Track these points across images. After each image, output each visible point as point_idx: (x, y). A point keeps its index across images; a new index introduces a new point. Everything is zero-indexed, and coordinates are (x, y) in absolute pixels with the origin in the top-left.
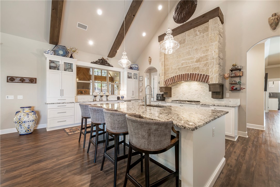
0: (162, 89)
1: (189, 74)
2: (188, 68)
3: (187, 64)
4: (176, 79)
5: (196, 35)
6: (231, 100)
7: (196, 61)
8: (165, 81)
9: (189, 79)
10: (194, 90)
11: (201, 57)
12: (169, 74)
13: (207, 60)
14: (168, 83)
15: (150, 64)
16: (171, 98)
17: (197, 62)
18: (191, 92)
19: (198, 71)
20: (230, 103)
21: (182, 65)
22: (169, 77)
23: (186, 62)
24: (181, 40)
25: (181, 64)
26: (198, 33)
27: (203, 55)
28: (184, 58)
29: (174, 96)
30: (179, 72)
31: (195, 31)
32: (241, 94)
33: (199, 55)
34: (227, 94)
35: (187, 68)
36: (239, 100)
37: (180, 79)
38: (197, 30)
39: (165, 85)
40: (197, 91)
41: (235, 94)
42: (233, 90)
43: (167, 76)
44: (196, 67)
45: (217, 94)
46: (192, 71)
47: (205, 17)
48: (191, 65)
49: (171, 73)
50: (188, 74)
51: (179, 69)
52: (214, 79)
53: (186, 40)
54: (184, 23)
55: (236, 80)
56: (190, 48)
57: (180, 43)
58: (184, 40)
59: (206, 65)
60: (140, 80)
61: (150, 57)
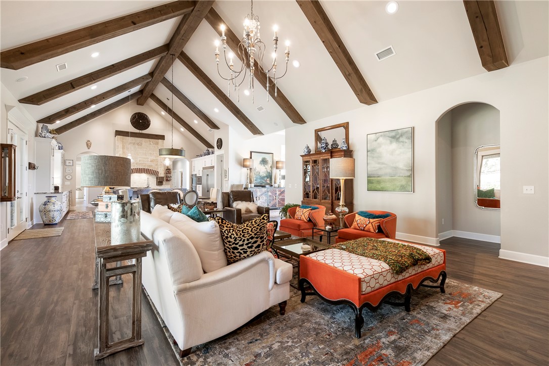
3: (144, 162)
5: (150, 144)
10: (144, 180)
11: (154, 160)
13: (157, 162)
15: (89, 148)
19: (152, 168)
20: (165, 188)
23: (143, 160)
26: (152, 144)
27: (155, 158)
32: (170, 182)
33: (153, 158)
34: (164, 183)
35: (143, 164)
41: (168, 182)
42: (167, 180)
47: (157, 137)
48: (146, 163)
51: (136, 163)
52: (162, 174)
53: (143, 145)
54: (141, 132)
55: (169, 175)
56: (146, 151)
57: (138, 144)
58: (141, 144)
59: (157, 165)
60: (68, 164)
61: (88, 141)
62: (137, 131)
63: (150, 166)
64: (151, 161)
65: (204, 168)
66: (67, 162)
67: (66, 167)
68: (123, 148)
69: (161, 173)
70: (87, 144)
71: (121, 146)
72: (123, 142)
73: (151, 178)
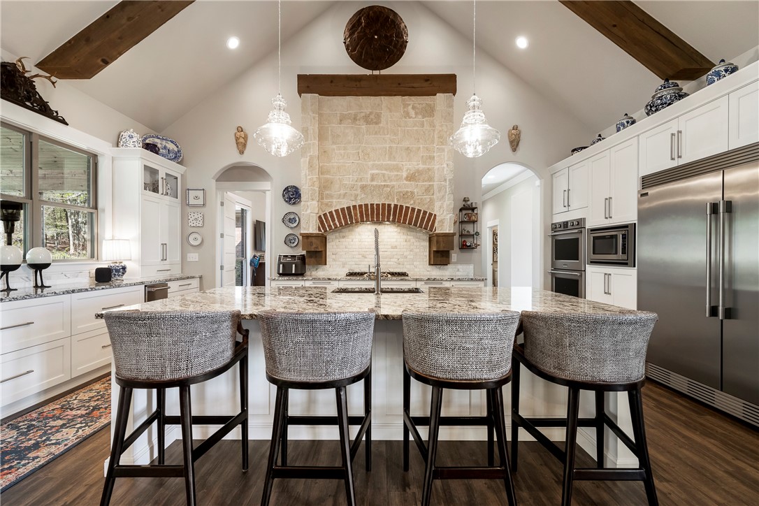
0: (310, 240)
1: (392, 206)
2: (389, 189)
3: (385, 181)
4: (356, 215)
5: (407, 115)
6: (460, 267)
7: (407, 177)
8: (320, 217)
9: (391, 217)
10: (390, 247)
11: (418, 171)
12: (331, 197)
13: (431, 179)
14: (332, 224)
15: (242, 152)
16: (324, 266)
17: (410, 181)
18: (382, 250)
19: (412, 202)
20: (458, 273)
21: (372, 180)
22: (331, 206)
23: (384, 175)
24: (371, 113)
25: (369, 176)
26: (412, 113)
27: (421, 166)
28: (376, 162)
29: (334, 260)
30: (363, 196)
31: (406, 106)
32: (474, 255)
33: (415, 164)
34: (454, 256)
35: (385, 189)
36: (471, 267)
37: (367, 215)
38: (409, 105)
39: (320, 230)
40: (396, 247)
41: (466, 255)
42: (464, 247)
43: (327, 204)
44: (407, 192)
45: (443, 256)
46: (398, 200)
47: (429, 82)
48: (395, 183)
49: (340, 195)
50: (389, 205)
51: (363, 188)
52: (446, 223)
53: (383, 119)
54: (376, 73)
55: (469, 228)
56: (392, 141)
57: (367, 120)
58: (378, 116)
59: (428, 190)
60: (192, 201)
61: (240, 129)
62: (368, 72)
63: (405, 195)
64: (411, 178)
65: (649, 181)
66: (192, 195)
67: (189, 210)
69: (442, 221)
70: (237, 140)
71: (313, 128)
72: (320, 115)
73: (413, 240)
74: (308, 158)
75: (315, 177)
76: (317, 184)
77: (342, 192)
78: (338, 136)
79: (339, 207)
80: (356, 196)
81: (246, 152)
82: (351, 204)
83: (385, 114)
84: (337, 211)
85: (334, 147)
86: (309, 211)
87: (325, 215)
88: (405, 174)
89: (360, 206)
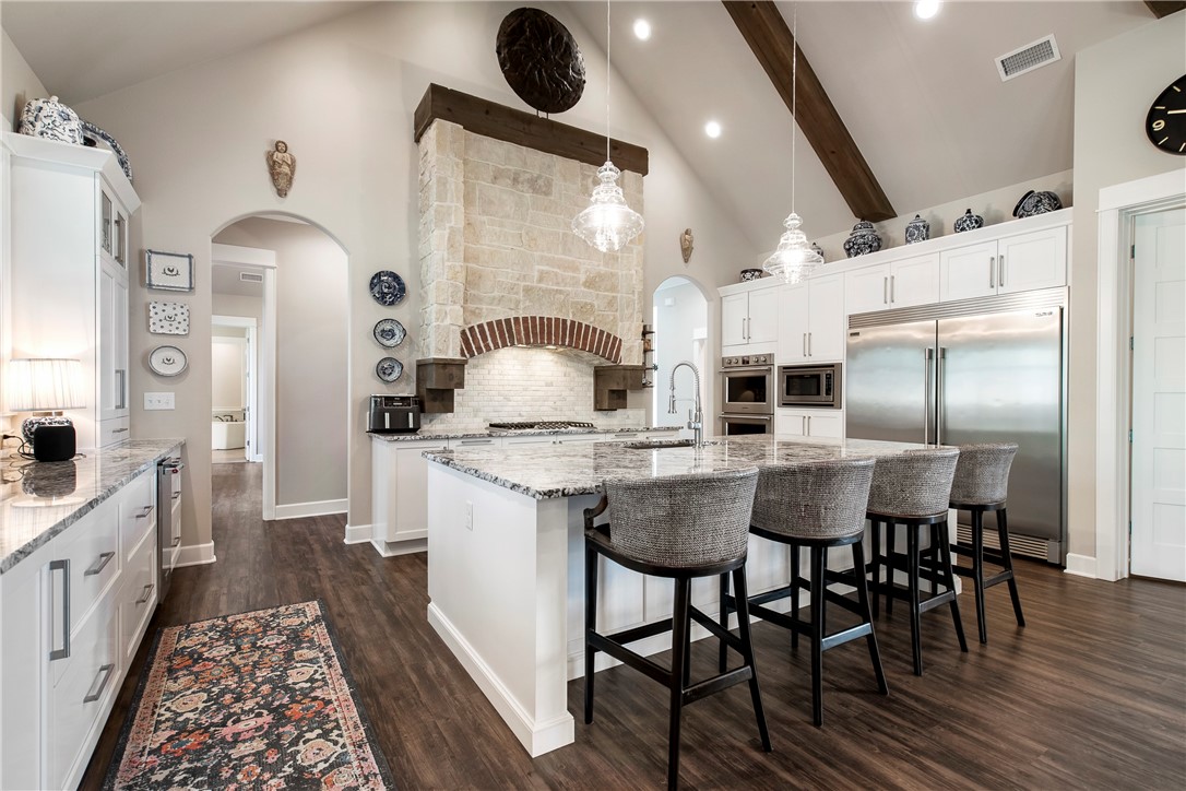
0: (449, 368)
1: (569, 323)
2: (562, 297)
3: (558, 284)
4: (519, 333)
5: (586, 191)
6: (632, 412)
7: (586, 282)
8: (463, 333)
9: (567, 340)
10: (543, 383)
11: (599, 275)
12: (480, 300)
13: (613, 289)
14: (482, 345)
15: (282, 193)
16: (449, 415)
17: (589, 287)
18: (533, 388)
19: (592, 319)
21: (540, 280)
22: (479, 316)
23: (556, 274)
24: (539, 177)
25: (536, 274)
27: (603, 269)
28: (545, 254)
30: (527, 303)
31: (585, 177)
32: (646, 396)
33: (595, 265)
35: (558, 296)
37: (535, 335)
38: (589, 176)
39: (463, 354)
43: (473, 313)
44: (586, 304)
46: (574, 315)
47: (618, 152)
48: (570, 289)
49: (494, 298)
50: (564, 321)
51: (527, 290)
52: (632, 352)
53: (554, 190)
54: (542, 115)
56: (569, 225)
57: (533, 184)
58: (549, 184)
59: (611, 303)
60: (158, 278)
61: (280, 146)
62: (532, 111)
63: (584, 308)
64: (590, 283)
65: (857, 322)
66: (157, 265)
67: (148, 296)
68: (468, 200)
69: (630, 349)
70: (273, 166)
71: (455, 182)
72: (466, 162)
73: (574, 374)
74: (448, 231)
75: (459, 264)
76: (461, 277)
77: (496, 294)
78: (491, 202)
79: (493, 319)
80: (518, 302)
81: (291, 193)
82: (512, 315)
83: (558, 183)
84: (490, 324)
85: (485, 218)
86: (448, 321)
87: (472, 329)
88: (583, 278)
89: (525, 319)
